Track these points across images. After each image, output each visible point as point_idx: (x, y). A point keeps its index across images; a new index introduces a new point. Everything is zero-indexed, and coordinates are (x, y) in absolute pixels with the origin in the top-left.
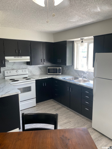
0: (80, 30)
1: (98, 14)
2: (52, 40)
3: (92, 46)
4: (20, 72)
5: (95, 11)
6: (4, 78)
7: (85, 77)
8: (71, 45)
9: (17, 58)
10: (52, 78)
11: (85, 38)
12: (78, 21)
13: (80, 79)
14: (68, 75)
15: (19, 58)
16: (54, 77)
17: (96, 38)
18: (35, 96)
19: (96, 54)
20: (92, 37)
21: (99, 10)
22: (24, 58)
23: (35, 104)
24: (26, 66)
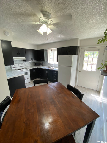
0: (51, 45)
1: (59, 38)
2: (36, 49)
3: (56, 53)
4: (20, 65)
5: (58, 37)
6: (11, 69)
7: (53, 67)
8: (46, 52)
9: (18, 57)
10: (38, 68)
11: (53, 49)
12: (50, 40)
13: (51, 67)
14: (45, 66)
15: (20, 58)
16: (39, 67)
17: (58, 49)
18: (30, 77)
19: (59, 56)
20: (56, 48)
21: (60, 37)
22: (22, 57)
23: (30, 81)
24: (23, 62)
